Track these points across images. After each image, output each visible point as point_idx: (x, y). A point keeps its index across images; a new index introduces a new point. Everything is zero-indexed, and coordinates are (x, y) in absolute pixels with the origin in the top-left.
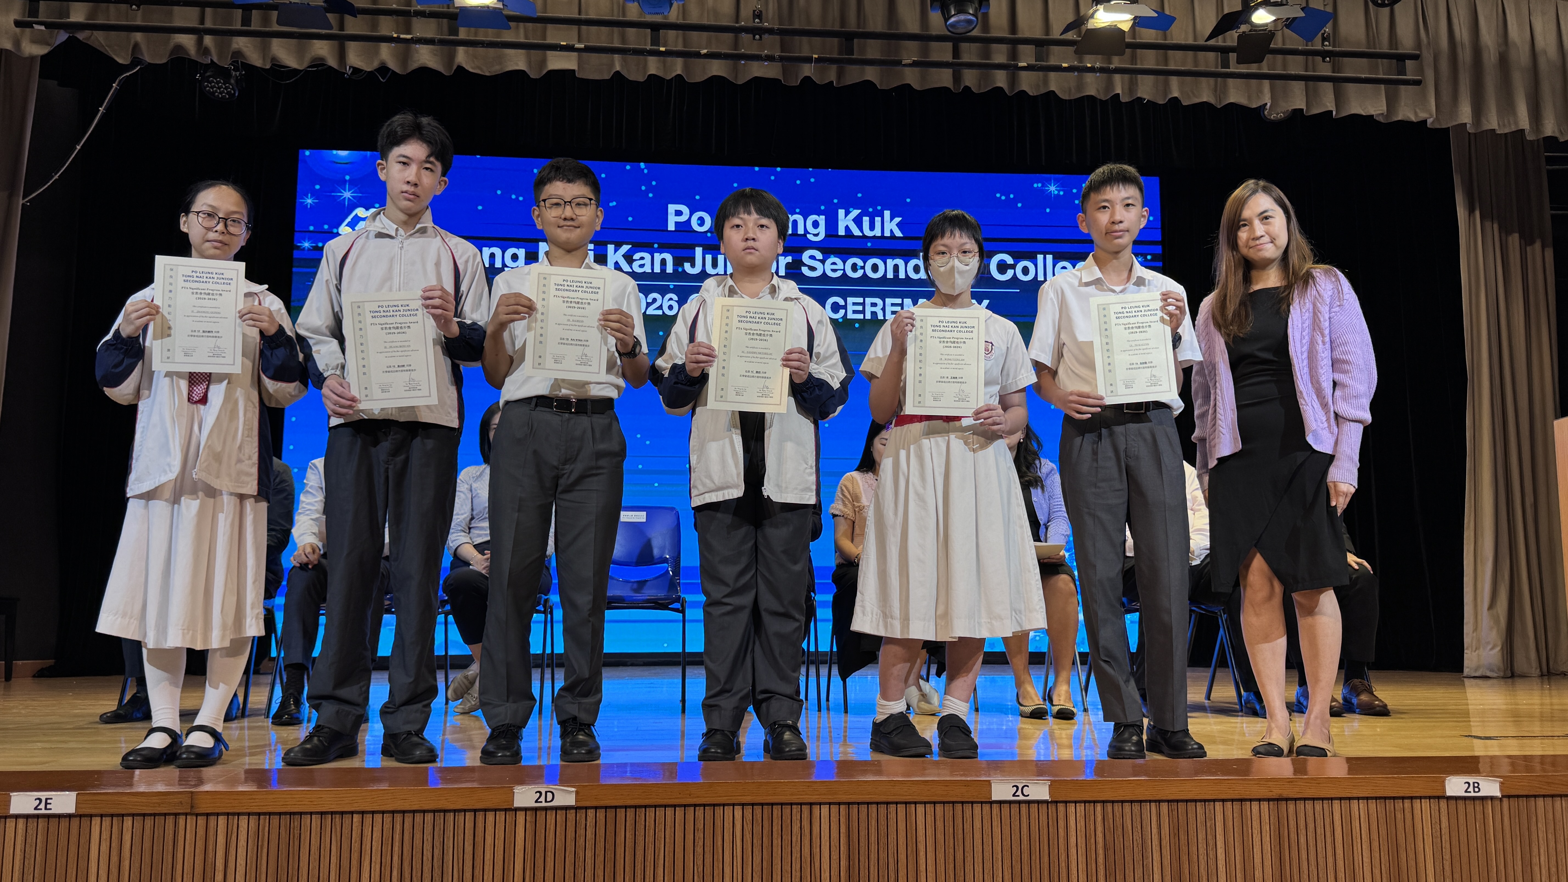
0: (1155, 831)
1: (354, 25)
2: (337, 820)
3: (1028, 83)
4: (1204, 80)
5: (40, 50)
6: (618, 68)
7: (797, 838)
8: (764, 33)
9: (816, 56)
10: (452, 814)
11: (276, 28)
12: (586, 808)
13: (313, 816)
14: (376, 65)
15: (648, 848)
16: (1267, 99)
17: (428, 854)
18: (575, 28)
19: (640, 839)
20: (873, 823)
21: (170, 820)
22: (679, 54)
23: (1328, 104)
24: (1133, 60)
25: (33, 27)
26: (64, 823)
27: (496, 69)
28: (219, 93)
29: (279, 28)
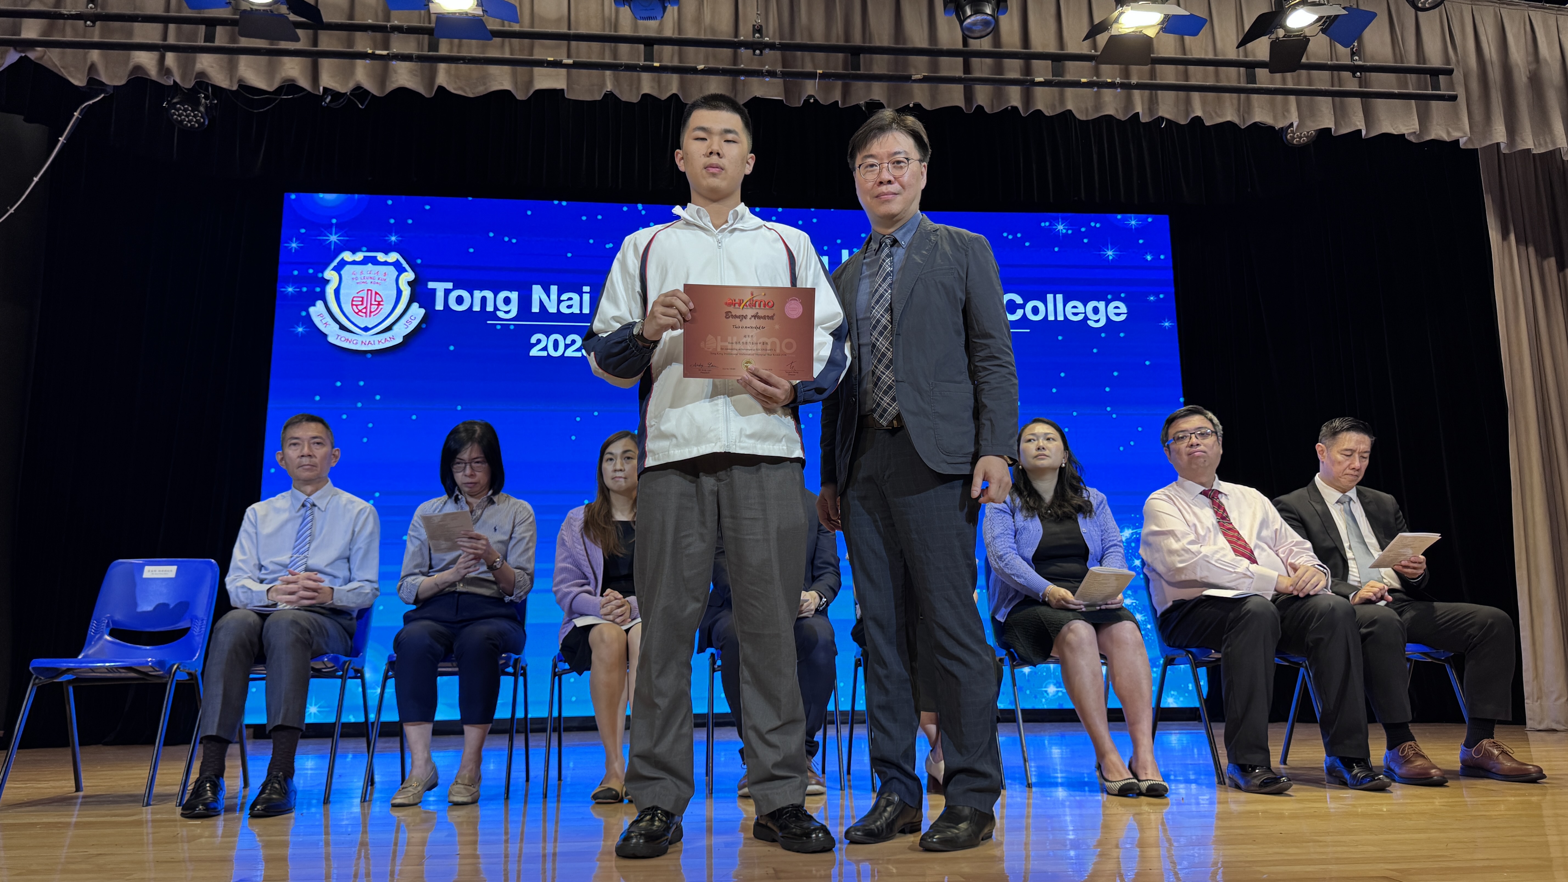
1: (328, 41)
3: (1044, 101)
4: (1227, 96)
6: (609, 87)
8: (764, 48)
9: (821, 71)
11: (242, 43)
14: (351, 85)
18: (563, 43)
22: (674, 70)
23: (1358, 123)
24: (1153, 74)
27: (480, 90)
28: (188, 121)
29: (245, 42)
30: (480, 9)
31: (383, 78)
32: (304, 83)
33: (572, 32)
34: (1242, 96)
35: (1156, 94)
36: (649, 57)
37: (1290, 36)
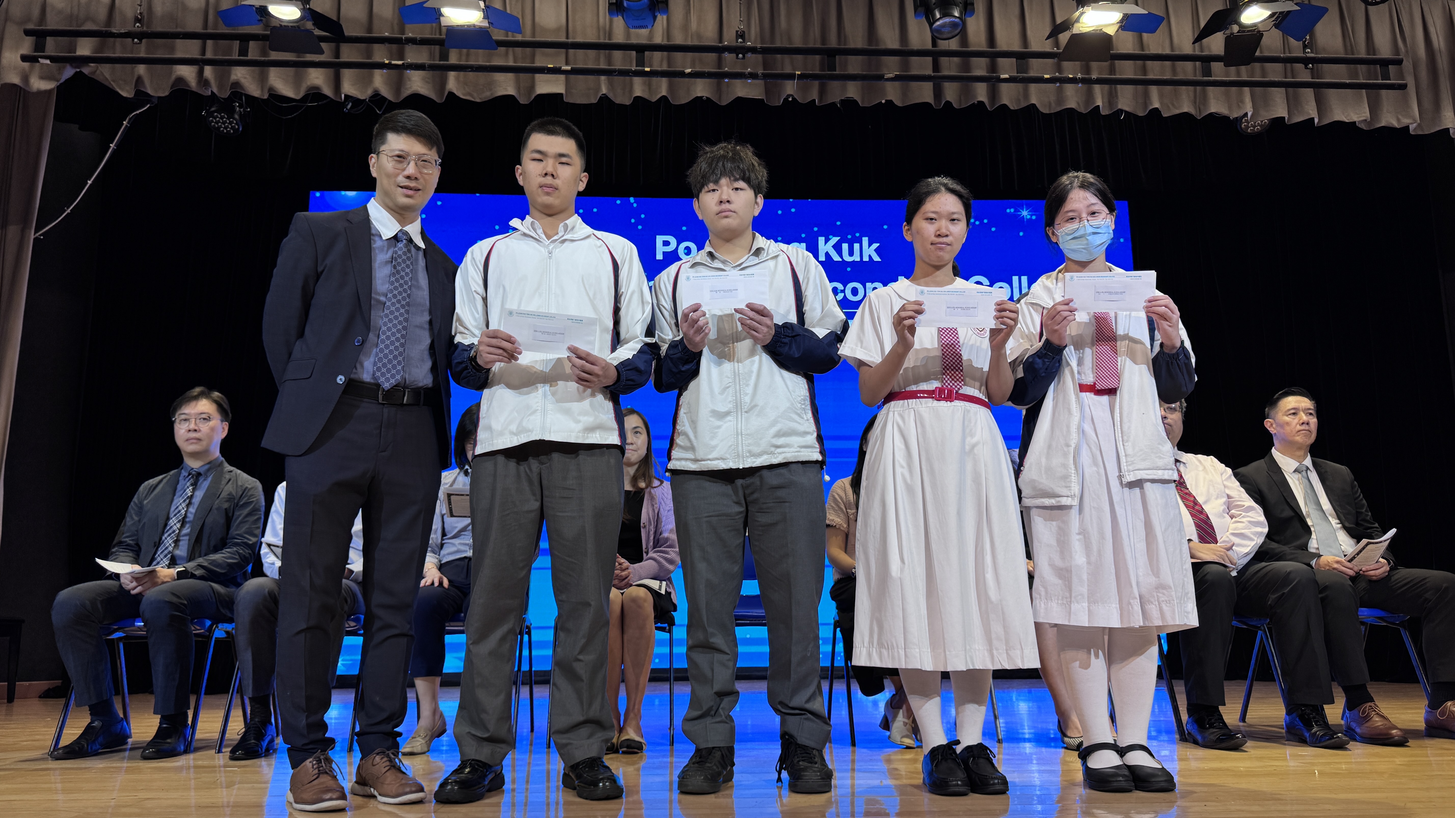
1: (349, 53)
3: (1009, 96)
4: (1183, 89)
5: (49, 85)
6: (604, 90)
8: (747, 52)
9: (799, 73)
14: (369, 92)
16: (1247, 108)
18: (562, 51)
22: (664, 74)
23: (1311, 112)
24: (1112, 70)
25: (38, 62)
27: (485, 95)
28: (224, 128)
29: (275, 56)
30: (487, 21)
31: (398, 84)
32: (327, 91)
33: (570, 40)
34: (1198, 88)
35: (1116, 89)
36: (641, 62)
37: (1244, 31)
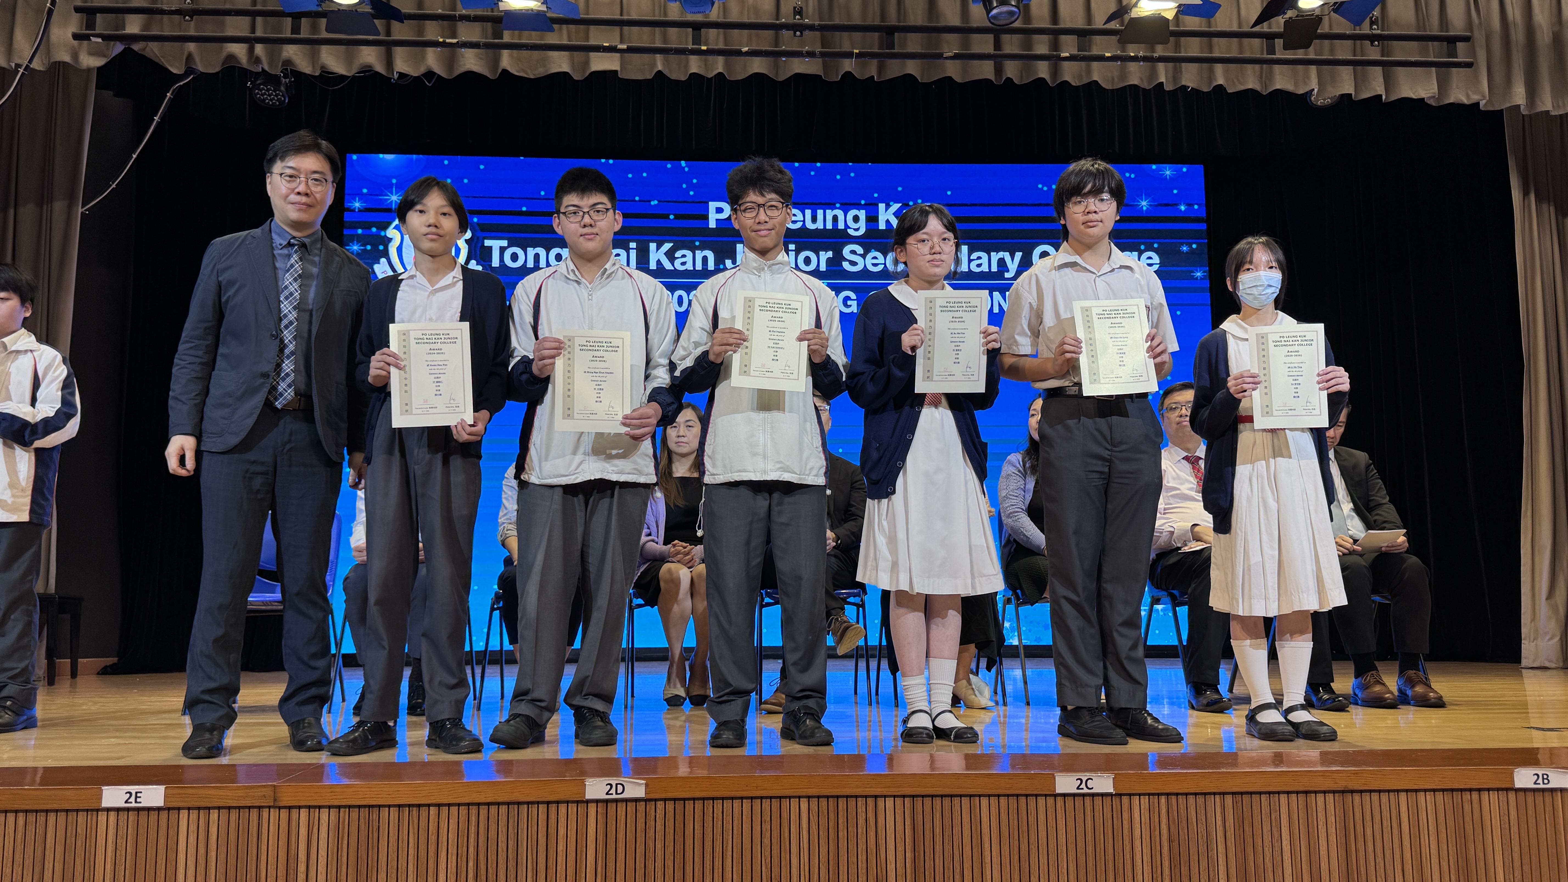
0: (1219, 823)
1: (400, 31)
2: (414, 812)
3: (1071, 73)
4: (1249, 66)
5: (97, 62)
6: (660, 67)
7: (862, 830)
8: (805, 30)
9: (857, 51)
10: (526, 806)
11: (325, 35)
12: (656, 800)
13: (391, 809)
14: (422, 70)
15: (716, 840)
16: (1314, 84)
17: (502, 845)
18: (617, 29)
19: (708, 830)
20: (938, 815)
21: (254, 813)
22: (720, 52)
23: (1378, 89)
24: (1177, 48)
25: (90, 40)
26: (153, 815)
27: (540, 72)
28: (270, 100)
29: (327, 35)
30: (544, 6)
31: (451, 62)
32: (380, 68)
33: (625, 17)
34: (1264, 66)
35: (1180, 66)
37: (1302, 16)
